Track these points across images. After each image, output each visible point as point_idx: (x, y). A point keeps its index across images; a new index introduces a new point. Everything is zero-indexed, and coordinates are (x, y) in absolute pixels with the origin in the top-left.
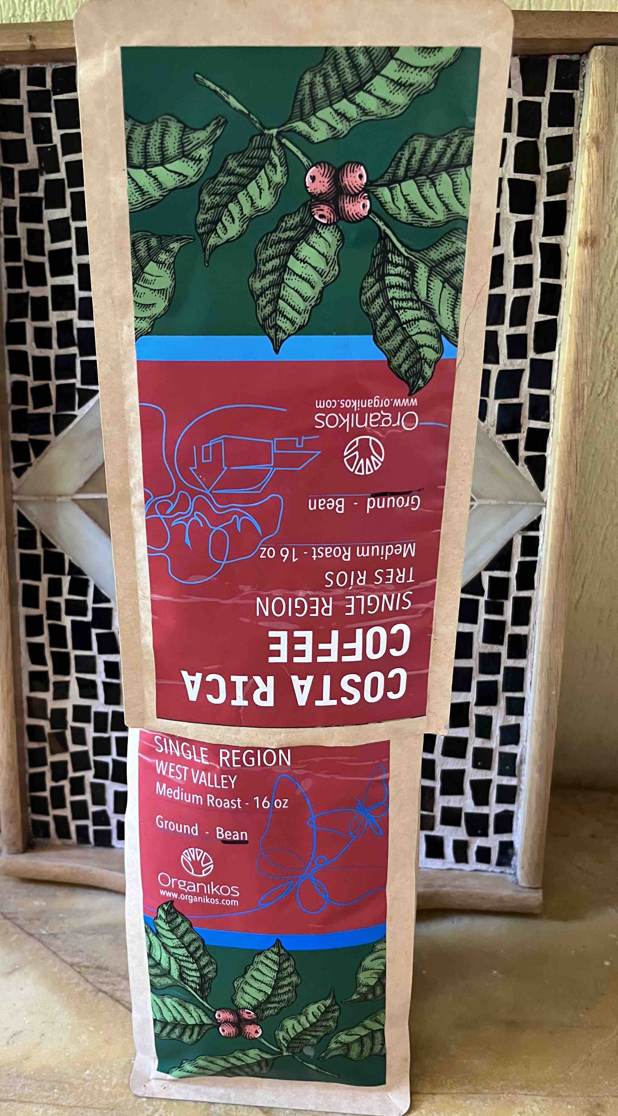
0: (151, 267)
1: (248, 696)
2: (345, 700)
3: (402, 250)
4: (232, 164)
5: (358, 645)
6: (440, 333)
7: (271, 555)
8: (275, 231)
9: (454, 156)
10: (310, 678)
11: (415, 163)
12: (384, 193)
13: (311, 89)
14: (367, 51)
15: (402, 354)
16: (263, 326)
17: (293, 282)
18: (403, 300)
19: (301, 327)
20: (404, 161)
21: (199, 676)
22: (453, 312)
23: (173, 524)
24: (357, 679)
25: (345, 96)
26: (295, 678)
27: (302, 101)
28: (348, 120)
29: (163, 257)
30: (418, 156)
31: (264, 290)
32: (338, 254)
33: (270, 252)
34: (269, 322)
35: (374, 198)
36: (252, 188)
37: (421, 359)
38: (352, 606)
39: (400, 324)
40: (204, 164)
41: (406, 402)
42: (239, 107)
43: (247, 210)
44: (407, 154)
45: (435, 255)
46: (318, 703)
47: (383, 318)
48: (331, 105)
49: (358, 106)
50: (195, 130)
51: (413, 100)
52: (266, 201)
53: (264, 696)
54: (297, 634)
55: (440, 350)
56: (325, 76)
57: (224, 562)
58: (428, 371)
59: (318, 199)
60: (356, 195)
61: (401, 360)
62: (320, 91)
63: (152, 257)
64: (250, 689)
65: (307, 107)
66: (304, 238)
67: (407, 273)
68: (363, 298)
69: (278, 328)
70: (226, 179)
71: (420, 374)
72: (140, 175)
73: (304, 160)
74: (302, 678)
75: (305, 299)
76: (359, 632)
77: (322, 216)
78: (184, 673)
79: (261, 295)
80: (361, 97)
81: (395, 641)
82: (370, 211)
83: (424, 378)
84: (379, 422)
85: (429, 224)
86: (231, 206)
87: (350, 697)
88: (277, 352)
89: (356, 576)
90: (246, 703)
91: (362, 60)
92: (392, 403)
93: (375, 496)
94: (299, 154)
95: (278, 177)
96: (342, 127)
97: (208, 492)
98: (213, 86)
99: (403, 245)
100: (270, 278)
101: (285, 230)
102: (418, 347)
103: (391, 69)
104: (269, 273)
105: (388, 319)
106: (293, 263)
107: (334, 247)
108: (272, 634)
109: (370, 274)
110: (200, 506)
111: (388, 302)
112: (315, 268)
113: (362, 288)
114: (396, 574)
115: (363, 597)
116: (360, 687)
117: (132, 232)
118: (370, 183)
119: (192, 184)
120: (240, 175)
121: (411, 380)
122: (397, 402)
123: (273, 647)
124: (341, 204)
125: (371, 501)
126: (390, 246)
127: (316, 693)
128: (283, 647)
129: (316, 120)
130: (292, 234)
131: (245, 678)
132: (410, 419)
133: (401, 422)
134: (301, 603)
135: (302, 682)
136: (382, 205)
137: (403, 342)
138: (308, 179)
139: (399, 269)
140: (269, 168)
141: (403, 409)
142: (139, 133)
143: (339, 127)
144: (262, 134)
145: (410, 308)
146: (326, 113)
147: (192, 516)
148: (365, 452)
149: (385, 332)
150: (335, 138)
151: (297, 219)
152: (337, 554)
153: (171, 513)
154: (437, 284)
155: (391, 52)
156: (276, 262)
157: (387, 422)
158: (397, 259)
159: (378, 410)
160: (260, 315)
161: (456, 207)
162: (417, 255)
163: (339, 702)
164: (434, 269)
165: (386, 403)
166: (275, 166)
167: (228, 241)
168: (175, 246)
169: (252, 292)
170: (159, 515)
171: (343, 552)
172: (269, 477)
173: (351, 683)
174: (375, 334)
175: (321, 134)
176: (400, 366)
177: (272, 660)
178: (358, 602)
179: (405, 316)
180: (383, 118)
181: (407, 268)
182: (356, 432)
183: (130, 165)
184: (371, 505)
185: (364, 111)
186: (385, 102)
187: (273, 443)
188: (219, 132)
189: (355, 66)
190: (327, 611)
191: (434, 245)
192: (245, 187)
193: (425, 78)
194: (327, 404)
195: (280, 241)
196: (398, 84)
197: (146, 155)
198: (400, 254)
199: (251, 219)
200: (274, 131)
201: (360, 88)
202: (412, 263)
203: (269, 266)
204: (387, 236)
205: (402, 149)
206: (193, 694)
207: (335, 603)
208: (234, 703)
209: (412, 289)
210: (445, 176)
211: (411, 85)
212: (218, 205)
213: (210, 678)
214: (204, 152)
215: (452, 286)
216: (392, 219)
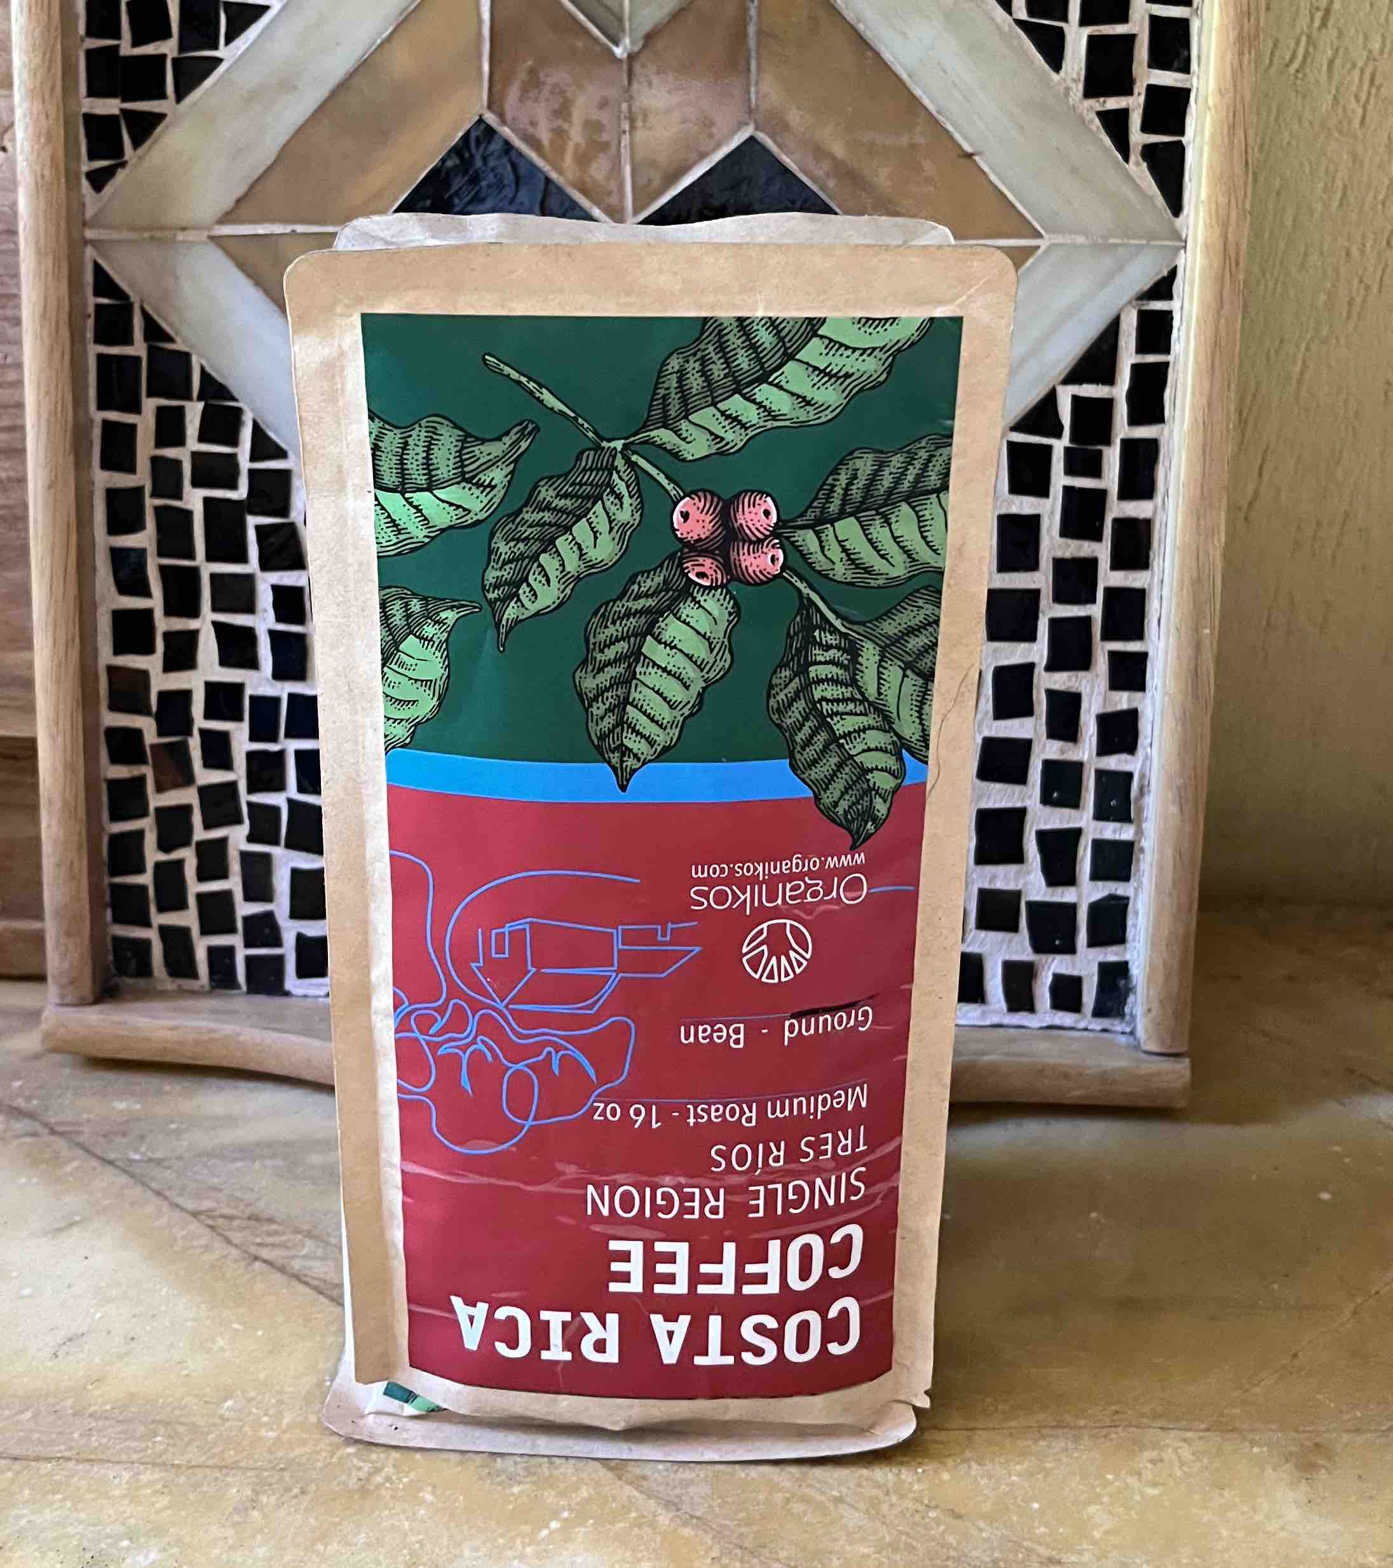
0: (410, 644)
1: (572, 1342)
2: (748, 1357)
3: (837, 623)
4: (546, 493)
5: (772, 1268)
6: (900, 747)
7: (614, 1115)
8: (620, 598)
9: (919, 478)
10: (685, 1320)
11: (856, 493)
12: (808, 539)
13: (680, 380)
14: (773, 324)
15: (838, 786)
16: (598, 748)
17: (653, 678)
18: (838, 701)
19: (666, 749)
20: (839, 490)
21: (482, 1308)
22: (920, 712)
23: (441, 1051)
24: (771, 1323)
25: (737, 391)
26: (657, 1320)
27: (665, 397)
28: (744, 426)
29: (429, 630)
30: (861, 482)
31: (600, 693)
32: (730, 634)
33: (612, 630)
34: (611, 742)
35: (788, 545)
36: (581, 530)
37: (870, 789)
38: (761, 1202)
39: (834, 739)
40: (499, 493)
41: (846, 860)
42: (559, 406)
43: (573, 565)
44: (843, 479)
45: (889, 628)
46: (699, 1360)
47: (806, 731)
48: (714, 404)
49: (760, 405)
50: (483, 441)
51: (851, 398)
52: (605, 550)
53: (600, 1346)
54: (660, 1247)
55: (899, 774)
56: (704, 361)
57: (530, 1122)
58: (881, 807)
59: (696, 548)
60: (760, 541)
61: (837, 794)
62: (695, 382)
63: (411, 628)
64: (574, 1335)
65: (674, 408)
66: (671, 608)
67: (844, 658)
68: (772, 702)
69: (625, 751)
70: (536, 517)
71: (869, 814)
72: (395, 502)
73: (670, 487)
74: (671, 1318)
75: (672, 706)
76: (774, 1247)
77: (701, 575)
78: (457, 1302)
79: (596, 699)
80: (764, 392)
81: (837, 1255)
82: (783, 568)
83: (875, 819)
84: (803, 896)
85: (881, 582)
86: (544, 558)
87: (759, 1352)
88: (623, 788)
89: (768, 1152)
90: (567, 1356)
91: (765, 338)
92: (823, 863)
93: (798, 1016)
94: (661, 478)
95: (626, 514)
96: (734, 437)
97: (501, 1006)
98: (515, 375)
99: (838, 615)
100: (611, 672)
101: (638, 597)
102: (865, 771)
103: (813, 352)
104: (609, 663)
105: (814, 732)
106: (650, 647)
107: (723, 625)
108: (614, 1245)
109: (783, 665)
110: (488, 1027)
111: (813, 707)
112: (690, 657)
113: (771, 687)
114: (836, 1141)
115: (779, 1187)
116: (777, 1337)
117: (382, 588)
118: (781, 523)
119: (478, 523)
120: (562, 511)
121: (854, 826)
122: (832, 862)
123: (616, 1267)
124: (733, 555)
125: (792, 1026)
126: (816, 619)
127: (696, 1342)
128: (635, 1266)
129: (692, 428)
130: (650, 602)
131: (567, 1316)
132: (855, 885)
133: (839, 891)
134: (666, 1196)
135: (671, 1326)
136: (804, 556)
137: (840, 766)
138: (677, 517)
139: (833, 653)
140: (609, 500)
141: (843, 872)
142: (392, 440)
143: (729, 436)
144: (598, 448)
145: (851, 713)
146: (706, 416)
147: (474, 1042)
148: (778, 945)
149: (810, 753)
150: (720, 453)
151: (659, 579)
152: (732, 1115)
153: (439, 1033)
154: (894, 673)
155: (813, 326)
156: (622, 647)
157: (815, 894)
158: (829, 639)
159: (800, 876)
160: (594, 730)
161: (924, 554)
162: (861, 629)
163: (738, 1359)
164: (888, 649)
165: (813, 865)
166: (619, 497)
167: (537, 614)
168: (450, 616)
169: (580, 695)
170: (417, 1034)
171: (742, 1113)
172: (608, 989)
173: (759, 1329)
174: (792, 757)
175: (697, 447)
176: (836, 804)
177: (614, 1287)
178: (771, 1196)
179: (842, 726)
180: (803, 425)
181: (844, 651)
182: (762, 914)
183: (379, 485)
184: (791, 1031)
185: (771, 414)
186: (807, 402)
187: (617, 934)
188: (524, 445)
189: (753, 347)
190: (714, 1210)
191: (888, 614)
192: (568, 529)
193: (871, 366)
194: (715, 871)
195: (628, 614)
196: (826, 373)
197: (403, 472)
198: (834, 630)
199: (578, 579)
200: (618, 444)
201: (763, 379)
202: (853, 643)
203: (610, 653)
204: (811, 602)
205: (835, 471)
206: (472, 1339)
207: (729, 1198)
208: (545, 1355)
209: (854, 683)
210: (905, 507)
211: (847, 376)
212: (522, 557)
213: (502, 1313)
214: (498, 475)
215: (920, 674)
216: (820, 579)
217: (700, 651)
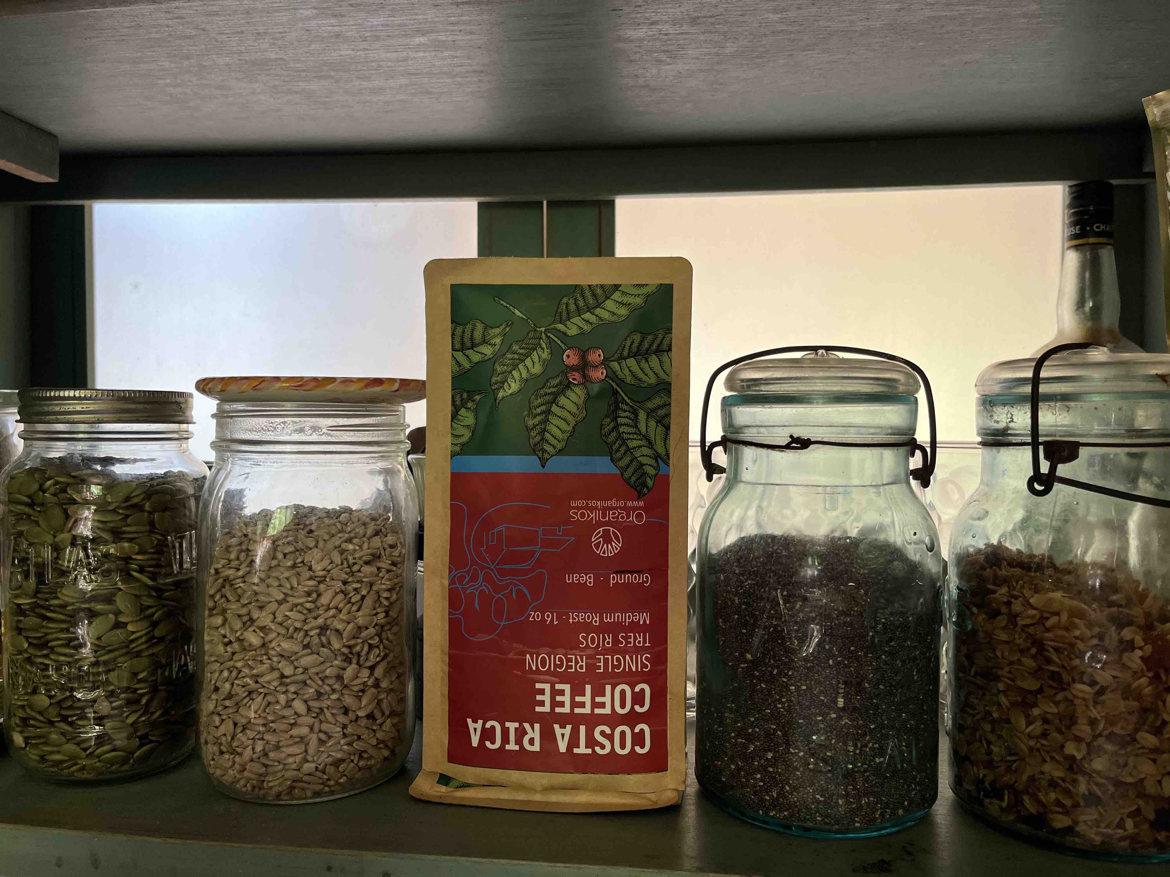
0: (463, 412)
2: (598, 749)
3: (628, 401)
4: (515, 347)
5: (607, 699)
6: (657, 457)
7: (538, 618)
8: (543, 388)
9: (659, 345)
10: (569, 727)
11: (634, 348)
12: (615, 366)
13: (567, 307)
14: (602, 286)
15: (630, 470)
16: (534, 450)
17: (555, 421)
18: (630, 434)
19: (560, 451)
20: (627, 347)
21: (480, 722)
22: (665, 443)
23: (468, 592)
24: (608, 730)
25: (588, 311)
26: (556, 727)
27: (561, 313)
28: (591, 324)
29: (470, 405)
30: (636, 345)
31: (535, 426)
32: (585, 402)
33: (539, 401)
34: (539, 447)
35: (608, 368)
36: (528, 362)
37: (645, 473)
38: (602, 664)
39: (628, 449)
40: (498, 347)
41: (635, 503)
42: (521, 315)
43: (525, 375)
44: (628, 343)
45: (650, 405)
46: (576, 751)
47: (617, 445)
48: (580, 316)
49: (597, 316)
50: (492, 328)
51: (631, 313)
52: (537, 369)
53: (532, 741)
54: (558, 687)
55: (657, 468)
56: (576, 300)
57: (502, 624)
58: (650, 483)
59: (573, 368)
60: (597, 366)
61: (630, 474)
62: (572, 307)
63: (463, 405)
64: (520, 735)
65: (564, 315)
66: (562, 392)
67: (632, 416)
68: (603, 432)
69: (544, 451)
70: (511, 356)
71: (644, 485)
72: (459, 356)
73: (562, 346)
74: (563, 727)
75: (563, 432)
76: (608, 688)
77: (574, 379)
78: (469, 721)
79: (533, 429)
80: (598, 311)
81: (639, 699)
82: (606, 376)
83: (647, 487)
84: (617, 517)
85: (646, 385)
86: (515, 373)
87: (603, 747)
88: (543, 466)
89: (604, 639)
90: (517, 748)
91: (599, 291)
92: (625, 504)
93: (616, 573)
94: (559, 342)
95: (545, 355)
96: (587, 328)
97: (492, 567)
98: (505, 304)
99: (629, 398)
100: (539, 418)
101: (549, 388)
102: (642, 465)
103: (617, 296)
104: (539, 414)
105: (620, 446)
106: (554, 409)
107: (583, 398)
108: (538, 686)
109: (607, 416)
110: (488, 578)
111: (620, 435)
112: (569, 412)
113: (602, 425)
114: (636, 638)
115: (610, 657)
116: (610, 738)
117: (452, 390)
118: (605, 359)
119: (490, 359)
120: (521, 354)
121: (639, 488)
122: (629, 504)
123: (539, 698)
124: (586, 372)
125: (614, 577)
126: (620, 399)
127: (574, 740)
128: (546, 698)
129: (571, 325)
130: (554, 390)
131: (517, 725)
132: (639, 516)
133: (633, 518)
134: (560, 659)
135: (563, 731)
136: (614, 372)
137: (631, 462)
138: (565, 356)
139: (627, 414)
140: (539, 350)
141: (635, 509)
142: (459, 330)
143: (585, 328)
144: (535, 330)
145: (635, 439)
146: (576, 320)
147: (481, 586)
148: (607, 539)
149: (618, 455)
150: (582, 334)
151: (558, 381)
152: (589, 619)
153: (466, 584)
154: (652, 423)
155: (616, 287)
156: (543, 408)
157: (623, 517)
158: (625, 407)
159: (616, 508)
160: (532, 442)
161: (662, 375)
162: (638, 405)
163: (594, 751)
164: (650, 413)
165: (622, 503)
166: (543, 349)
167: (511, 394)
168: (477, 398)
169: (527, 427)
170: (458, 585)
171: (593, 618)
172: (536, 557)
173: (603, 733)
174: (611, 456)
175: (573, 331)
176: (630, 478)
177: (538, 709)
178: (606, 661)
179: (632, 444)
180: (612, 322)
181: (632, 413)
182: (600, 524)
183: (453, 350)
184: (614, 580)
185: (601, 319)
186: (614, 314)
187: (540, 530)
188: (507, 329)
189: (594, 295)
190: (581, 667)
191: (649, 399)
192: (523, 361)
193: (639, 301)
194: (580, 503)
195: (546, 394)
196: (622, 304)
197: (463, 343)
198: (627, 404)
199: (527, 380)
200: (543, 329)
201: (598, 306)
202: (635, 410)
203: (539, 410)
204: (618, 392)
205: (626, 339)
206: (475, 740)
207: (588, 661)
208: (508, 747)
209: (636, 426)
210: (654, 356)
211: (630, 304)
212: (506, 372)
213: (488, 725)
214: (498, 341)
215: (664, 426)
216: (621, 382)
217: (574, 409)
